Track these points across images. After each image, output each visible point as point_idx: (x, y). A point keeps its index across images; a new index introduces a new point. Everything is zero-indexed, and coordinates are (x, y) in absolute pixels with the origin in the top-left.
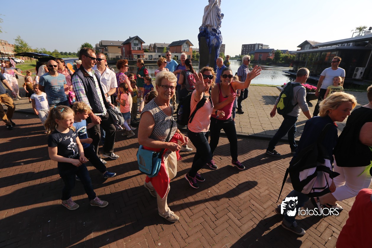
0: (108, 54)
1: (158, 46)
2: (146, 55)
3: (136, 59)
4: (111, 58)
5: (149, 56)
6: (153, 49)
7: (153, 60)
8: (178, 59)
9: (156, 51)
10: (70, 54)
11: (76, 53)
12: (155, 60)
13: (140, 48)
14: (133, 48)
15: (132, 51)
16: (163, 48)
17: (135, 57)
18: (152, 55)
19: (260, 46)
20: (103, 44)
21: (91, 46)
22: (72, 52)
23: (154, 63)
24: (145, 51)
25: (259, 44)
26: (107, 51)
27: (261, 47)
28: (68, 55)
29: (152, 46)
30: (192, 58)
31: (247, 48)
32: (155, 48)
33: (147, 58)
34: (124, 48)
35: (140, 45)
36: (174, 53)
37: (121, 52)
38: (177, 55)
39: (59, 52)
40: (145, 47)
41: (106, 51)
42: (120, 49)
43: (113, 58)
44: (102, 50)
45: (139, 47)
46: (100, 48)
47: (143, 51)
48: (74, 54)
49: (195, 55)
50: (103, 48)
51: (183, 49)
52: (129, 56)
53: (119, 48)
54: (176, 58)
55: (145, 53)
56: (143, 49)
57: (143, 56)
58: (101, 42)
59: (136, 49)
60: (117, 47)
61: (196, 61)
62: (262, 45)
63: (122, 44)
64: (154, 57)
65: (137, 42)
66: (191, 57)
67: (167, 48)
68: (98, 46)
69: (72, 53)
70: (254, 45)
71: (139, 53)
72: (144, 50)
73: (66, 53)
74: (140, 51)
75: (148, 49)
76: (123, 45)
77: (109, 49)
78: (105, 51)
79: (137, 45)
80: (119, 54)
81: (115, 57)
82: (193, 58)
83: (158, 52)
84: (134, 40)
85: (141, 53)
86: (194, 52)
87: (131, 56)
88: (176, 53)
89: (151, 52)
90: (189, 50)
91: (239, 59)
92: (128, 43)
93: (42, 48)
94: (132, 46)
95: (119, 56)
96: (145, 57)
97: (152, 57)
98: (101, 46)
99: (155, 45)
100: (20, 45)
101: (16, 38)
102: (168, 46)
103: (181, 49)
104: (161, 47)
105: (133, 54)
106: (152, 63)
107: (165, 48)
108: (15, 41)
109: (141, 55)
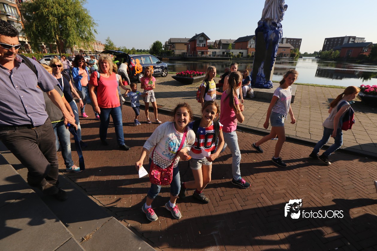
0: (175, 51)
1: (223, 42)
2: (210, 52)
3: (200, 55)
4: (177, 55)
5: (213, 53)
6: (217, 45)
9: (221, 47)
11: (148, 50)
13: (205, 45)
14: (198, 44)
15: (197, 48)
16: (228, 44)
17: (199, 53)
18: (216, 52)
19: (351, 40)
20: (171, 42)
23: (218, 60)
24: (210, 47)
25: (350, 37)
27: (353, 40)
29: (218, 43)
31: (332, 43)
32: (220, 44)
34: (189, 45)
35: (205, 41)
36: (239, 49)
37: (186, 49)
40: (210, 44)
42: (186, 46)
43: (179, 55)
44: (170, 47)
45: (204, 43)
46: (169, 45)
51: (249, 45)
52: (194, 53)
53: (185, 45)
54: (241, 54)
55: (209, 50)
56: (207, 46)
57: (207, 52)
58: (170, 40)
59: (201, 46)
62: (354, 38)
63: (188, 41)
64: (217, 54)
65: (202, 39)
68: (167, 44)
70: (343, 38)
71: (203, 50)
73: (141, 50)
74: (205, 48)
75: (213, 46)
77: (177, 46)
79: (202, 41)
80: (185, 51)
81: (181, 54)
84: (200, 37)
85: (205, 50)
88: (241, 49)
89: (216, 49)
91: (318, 56)
92: (193, 40)
94: (198, 42)
95: (184, 53)
96: (209, 53)
97: (216, 54)
98: (170, 44)
99: (221, 41)
100: (108, 44)
101: (107, 39)
102: (234, 42)
103: (247, 46)
104: (226, 43)
105: (198, 50)
106: (215, 60)
107: (231, 44)
108: (105, 41)
109: (205, 52)
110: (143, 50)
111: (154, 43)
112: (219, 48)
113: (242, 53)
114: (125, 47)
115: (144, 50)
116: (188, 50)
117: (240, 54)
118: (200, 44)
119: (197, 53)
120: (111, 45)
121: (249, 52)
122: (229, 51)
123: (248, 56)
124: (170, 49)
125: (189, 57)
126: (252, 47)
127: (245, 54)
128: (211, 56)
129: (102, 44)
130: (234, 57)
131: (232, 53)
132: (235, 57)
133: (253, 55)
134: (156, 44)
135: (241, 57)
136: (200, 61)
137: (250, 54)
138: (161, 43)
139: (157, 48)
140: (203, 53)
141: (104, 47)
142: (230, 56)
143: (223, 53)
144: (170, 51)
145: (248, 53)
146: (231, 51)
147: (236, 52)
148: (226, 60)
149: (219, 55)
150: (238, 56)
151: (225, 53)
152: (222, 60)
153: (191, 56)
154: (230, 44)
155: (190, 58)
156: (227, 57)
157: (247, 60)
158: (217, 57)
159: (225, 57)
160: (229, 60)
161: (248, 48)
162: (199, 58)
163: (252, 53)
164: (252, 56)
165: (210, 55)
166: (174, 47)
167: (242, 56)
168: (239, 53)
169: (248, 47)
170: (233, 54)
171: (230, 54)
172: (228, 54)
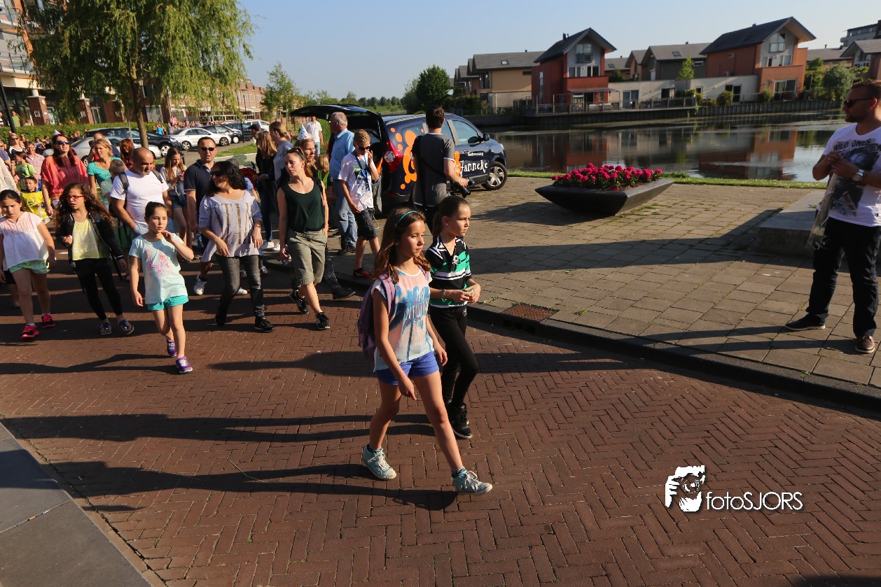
0: (490, 95)
1: (659, 56)
2: (616, 93)
3: (580, 106)
4: (500, 109)
5: (626, 94)
6: (639, 68)
7: (640, 108)
8: (741, 99)
9: (653, 74)
10: (383, 102)
11: (398, 99)
12: (646, 107)
13: (596, 69)
14: (572, 70)
15: (570, 82)
16: (679, 62)
17: (577, 103)
18: (636, 93)
20: (478, 67)
21: (444, 76)
22: (387, 98)
23: (644, 119)
24: (614, 77)
26: (489, 88)
28: (378, 107)
29: (639, 60)
30: (802, 88)
32: (648, 64)
33: (618, 104)
34: (541, 75)
35: (599, 58)
36: (725, 76)
37: (530, 88)
38: (736, 84)
39: (358, 98)
40: (611, 66)
41: (484, 87)
42: (529, 78)
43: (504, 108)
44: (472, 84)
45: (593, 64)
46: (467, 80)
47: (607, 78)
48: (393, 101)
49: (821, 77)
50: (475, 78)
51: (761, 58)
52: (557, 100)
53: (525, 73)
54: (732, 94)
55: (611, 86)
56: (606, 72)
57: (604, 95)
58: (473, 61)
59: (584, 73)
60: (521, 72)
61: (822, 98)
63: (536, 62)
64: (642, 97)
65: (588, 49)
66: (800, 87)
67: (694, 60)
68: (464, 74)
69: (388, 101)
71: (592, 87)
72: (611, 75)
73: (373, 99)
74: (596, 79)
75: (622, 71)
76: (538, 64)
77: (496, 79)
78: (482, 86)
79: (588, 58)
80: (525, 93)
81: (512, 105)
82: (808, 88)
83: (658, 78)
84: (580, 42)
85: (599, 86)
86: (813, 64)
87: (563, 99)
88: (732, 75)
89: (632, 80)
90: (790, 58)
92: (556, 56)
93: (321, 92)
94: (571, 62)
95: (523, 102)
96: (612, 98)
97: (637, 97)
98: (473, 74)
99: (652, 54)
100: (277, 87)
101: (272, 69)
102: (701, 54)
103: (755, 59)
104: (672, 57)
105: (571, 90)
106: (635, 120)
107: (689, 59)
108: (268, 76)
109: (596, 93)
110: (378, 98)
111: (422, 75)
112: (646, 78)
113: (737, 89)
114: (325, 94)
115: (383, 99)
116: (535, 91)
117: (727, 92)
118: (579, 69)
119: (568, 99)
120: (286, 87)
121: (764, 81)
122: (688, 85)
123: (761, 98)
124: (475, 92)
125: (542, 114)
126: (775, 63)
127: (747, 92)
128: (621, 105)
129: (254, 88)
130: (705, 104)
131: (699, 90)
132: (709, 104)
133: (780, 92)
134: (429, 76)
135: (732, 104)
136: (580, 126)
137: (771, 91)
138: (443, 72)
139: (432, 90)
140: (589, 98)
141: (260, 98)
142: (690, 103)
143: (665, 93)
144: (474, 96)
145: (758, 85)
146: (694, 84)
147: (711, 88)
148: (677, 117)
149: (648, 103)
150: (722, 100)
151: (672, 94)
152: (659, 118)
153: (550, 110)
154: (685, 60)
155: (544, 118)
156: (682, 105)
157: (758, 112)
158: (641, 110)
159: (671, 106)
160: (686, 116)
161: (761, 69)
162: (577, 116)
163: (778, 84)
164: (777, 97)
165: (616, 105)
166: (486, 85)
167: (736, 99)
168: (724, 90)
169: (760, 65)
170: (704, 95)
171: (691, 94)
172: (684, 96)
